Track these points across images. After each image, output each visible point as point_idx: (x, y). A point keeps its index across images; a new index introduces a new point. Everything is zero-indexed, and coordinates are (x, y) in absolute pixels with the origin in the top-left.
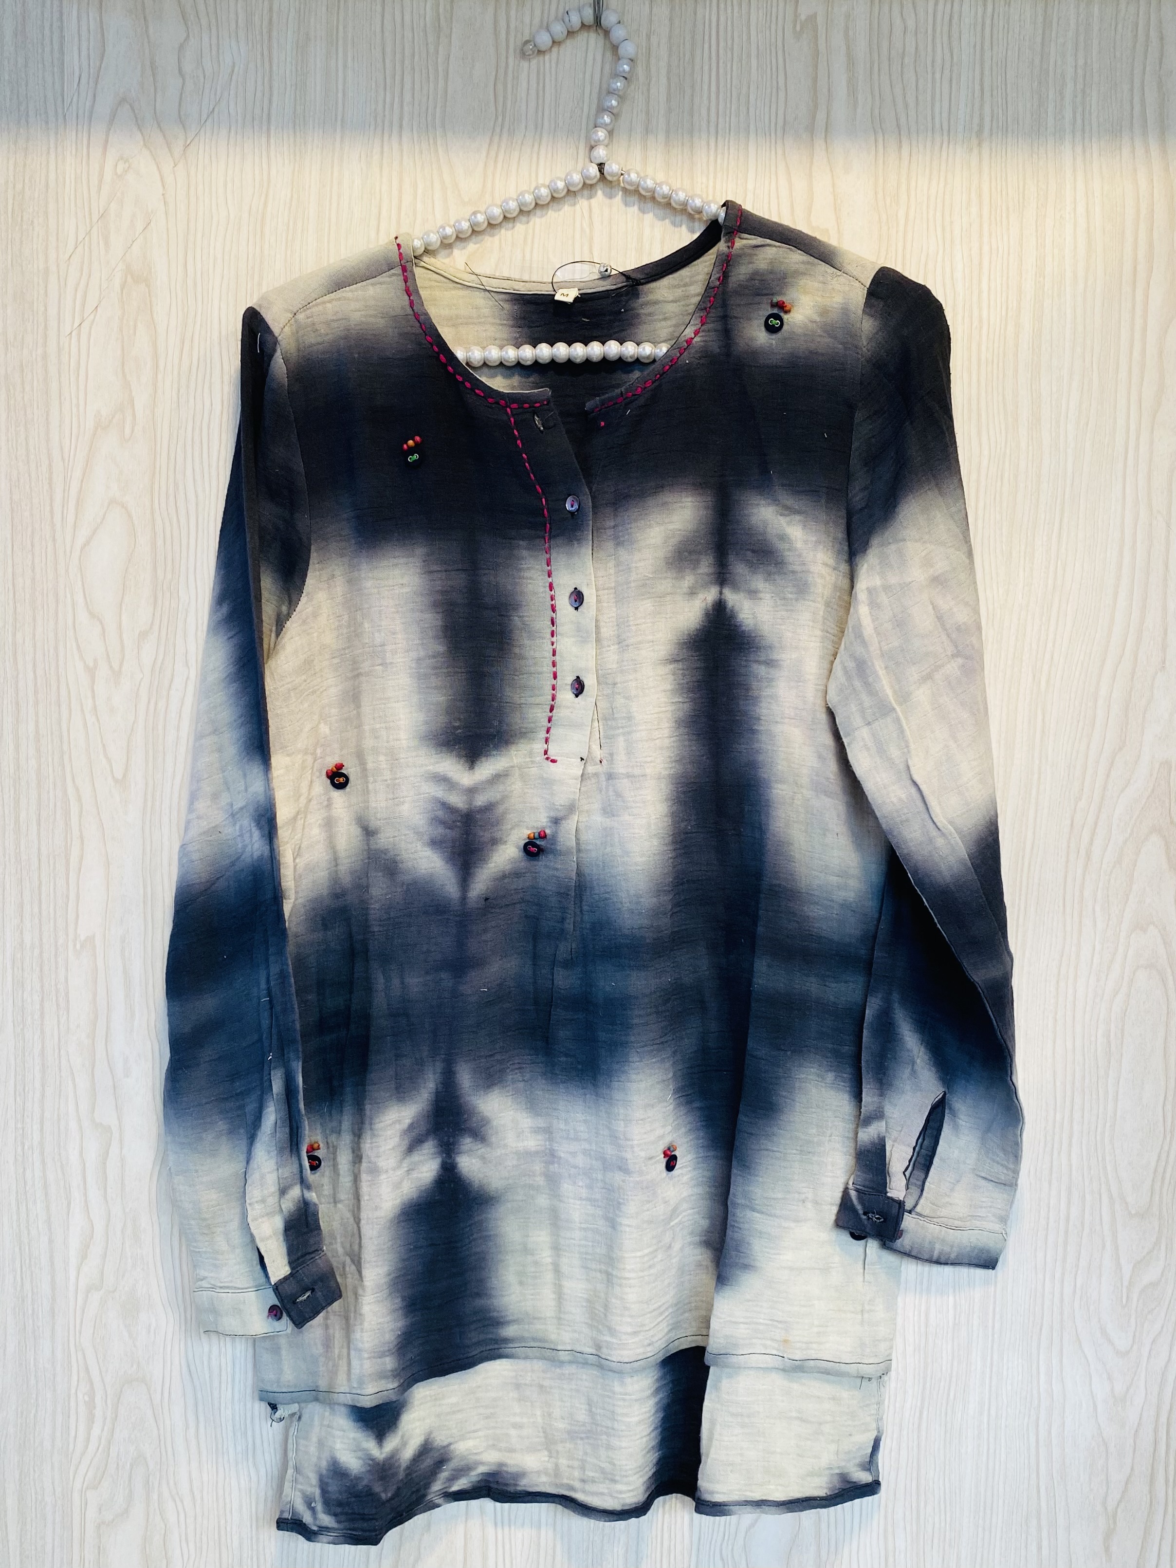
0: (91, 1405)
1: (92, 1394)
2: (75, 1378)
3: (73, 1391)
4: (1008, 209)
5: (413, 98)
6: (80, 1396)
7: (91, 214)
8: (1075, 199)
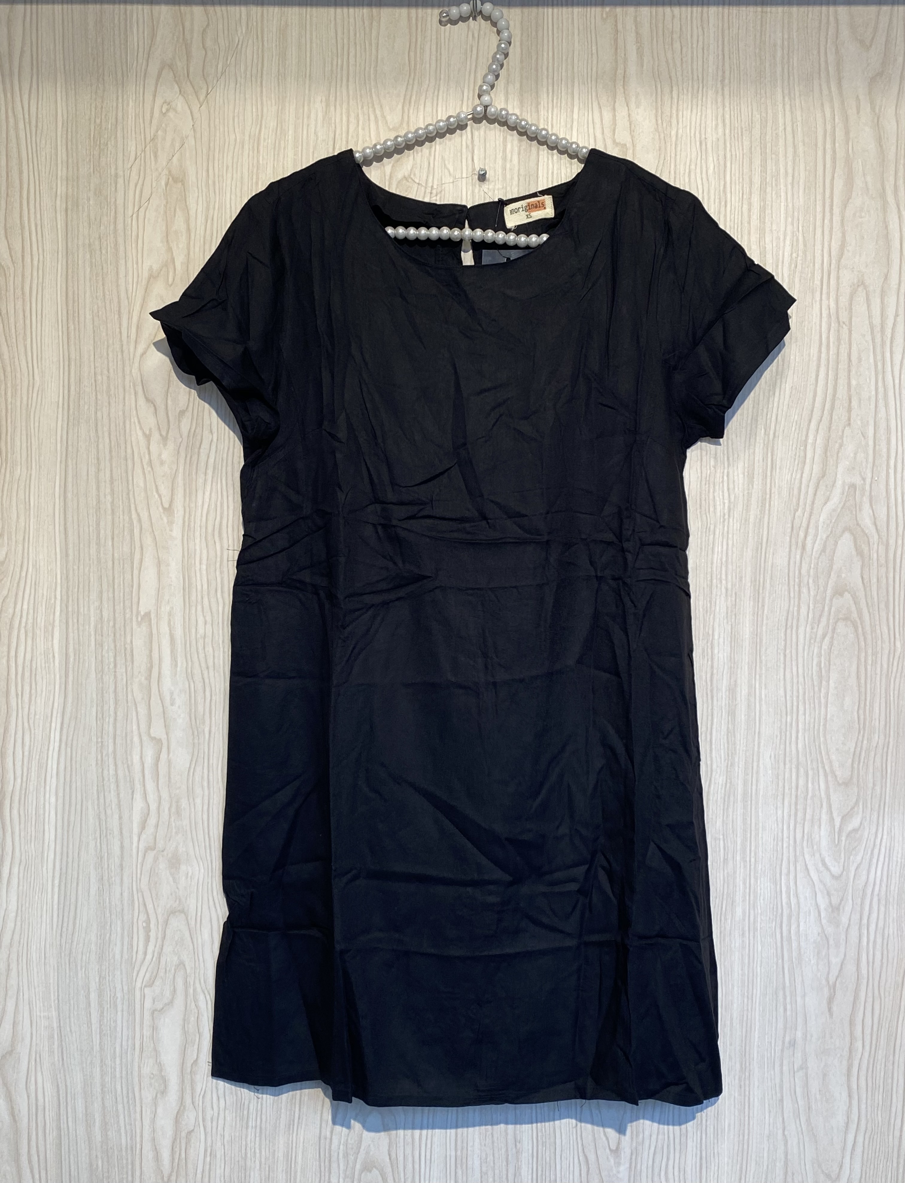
0: (147, 930)
1: (148, 921)
2: (136, 911)
3: (135, 920)
4: (742, 129)
5: (356, 61)
6: (140, 923)
7: (145, 139)
8: (785, 124)
